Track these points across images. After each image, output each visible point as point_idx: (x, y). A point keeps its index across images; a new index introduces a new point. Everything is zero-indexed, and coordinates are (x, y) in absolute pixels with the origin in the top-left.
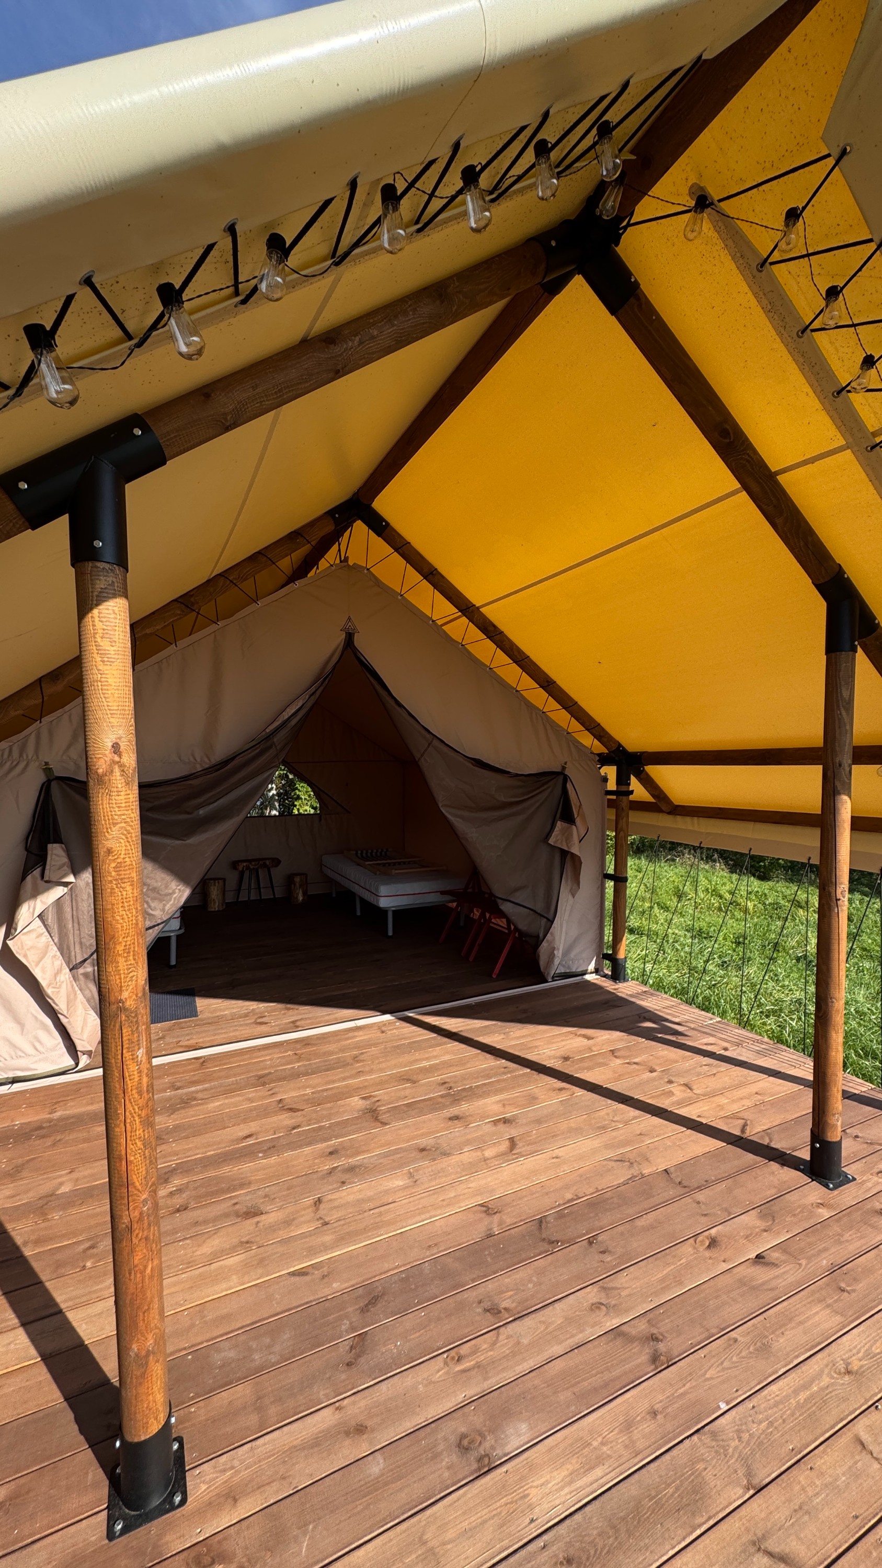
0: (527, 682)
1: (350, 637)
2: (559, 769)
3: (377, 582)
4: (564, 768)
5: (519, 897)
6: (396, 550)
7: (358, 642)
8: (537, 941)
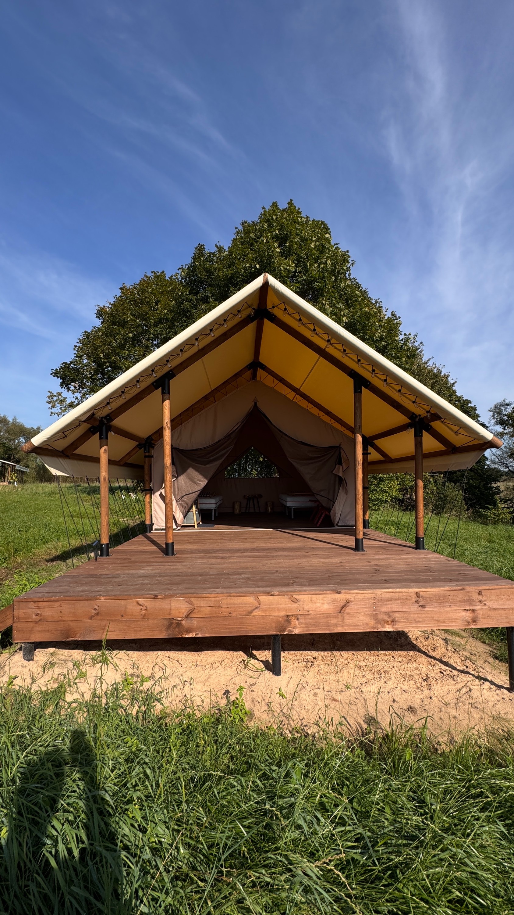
0: (321, 414)
1: (255, 404)
2: (338, 445)
3: (265, 385)
4: (340, 445)
5: (322, 493)
6: (269, 374)
7: (258, 405)
8: (329, 510)
